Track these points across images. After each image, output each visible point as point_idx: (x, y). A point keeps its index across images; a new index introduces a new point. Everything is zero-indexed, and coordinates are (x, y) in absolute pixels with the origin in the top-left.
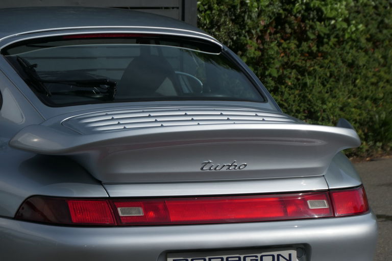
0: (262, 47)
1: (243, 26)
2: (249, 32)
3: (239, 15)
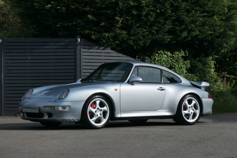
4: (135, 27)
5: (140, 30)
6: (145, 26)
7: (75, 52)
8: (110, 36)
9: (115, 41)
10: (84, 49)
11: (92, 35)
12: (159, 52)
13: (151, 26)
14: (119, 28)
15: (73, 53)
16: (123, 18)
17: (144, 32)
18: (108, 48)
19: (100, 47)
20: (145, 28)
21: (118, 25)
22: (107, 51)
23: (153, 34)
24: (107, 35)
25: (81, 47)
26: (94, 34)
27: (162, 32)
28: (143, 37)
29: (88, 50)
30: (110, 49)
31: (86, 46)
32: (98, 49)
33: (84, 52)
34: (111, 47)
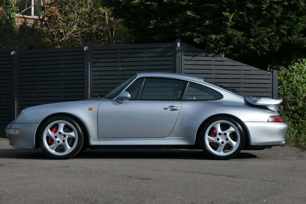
0: (304, 104)
1: (296, 95)
2: (299, 98)
3: (295, 92)
4: (255, 25)
5: (262, 30)
6: (271, 24)
7: (174, 61)
8: (219, 38)
9: (227, 44)
10: (186, 56)
11: (195, 38)
12: (299, 60)
13: (279, 23)
14: (231, 27)
15: (172, 61)
16: (235, 14)
17: (269, 33)
18: (221, 54)
19: (210, 54)
20: (270, 28)
21: (228, 24)
22: (218, 58)
23: (282, 35)
24: (214, 36)
25: (182, 54)
26: (198, 37)
27: (296, 32)
28: (269, 39)
29: (192, 58)
30: (224, 56)
31: (190, 52)
32: (206, 56)
33: (186, 60)
34: (225, 53)
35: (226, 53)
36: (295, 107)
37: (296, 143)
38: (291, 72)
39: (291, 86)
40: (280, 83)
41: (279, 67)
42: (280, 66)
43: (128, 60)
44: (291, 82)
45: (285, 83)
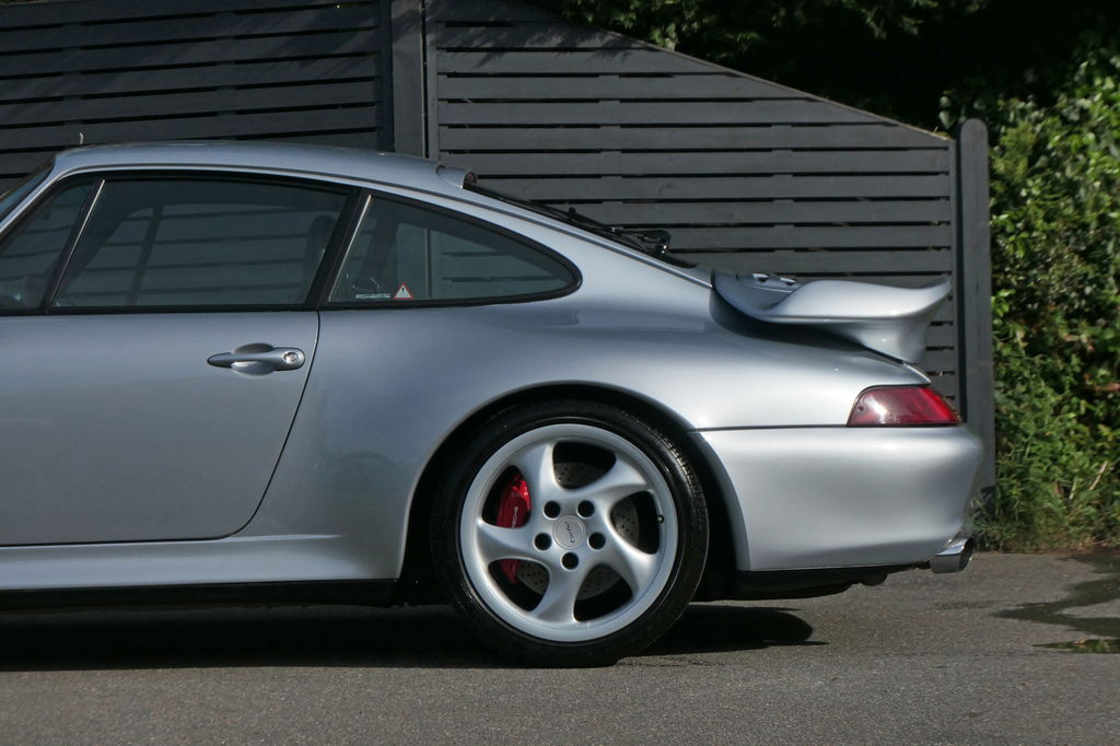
7: (383, 80)
10: (449, 50)
15: (369, 86)
18: (656, 35)
19: (589, 38)
22: (638, 59)
25: (429, 38)
29: (483, 62)
30: (671, 45)
31: (472, 30)
32: (567, 46)
33: (451, 75)
34: (678, 30)
35: (684, 28)
36: (1097, 330)
37: (1099, 535)
38: (1071, 127)
39: (1070, 211)
40: (1009, 197)
41: (1001, 103)
42: (1007, 98)
43: (122, 83)
44: (1072, 187)
45: (1035, 192)
